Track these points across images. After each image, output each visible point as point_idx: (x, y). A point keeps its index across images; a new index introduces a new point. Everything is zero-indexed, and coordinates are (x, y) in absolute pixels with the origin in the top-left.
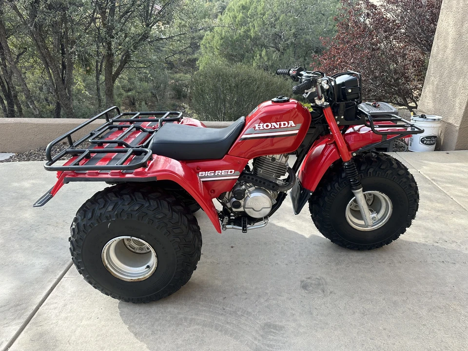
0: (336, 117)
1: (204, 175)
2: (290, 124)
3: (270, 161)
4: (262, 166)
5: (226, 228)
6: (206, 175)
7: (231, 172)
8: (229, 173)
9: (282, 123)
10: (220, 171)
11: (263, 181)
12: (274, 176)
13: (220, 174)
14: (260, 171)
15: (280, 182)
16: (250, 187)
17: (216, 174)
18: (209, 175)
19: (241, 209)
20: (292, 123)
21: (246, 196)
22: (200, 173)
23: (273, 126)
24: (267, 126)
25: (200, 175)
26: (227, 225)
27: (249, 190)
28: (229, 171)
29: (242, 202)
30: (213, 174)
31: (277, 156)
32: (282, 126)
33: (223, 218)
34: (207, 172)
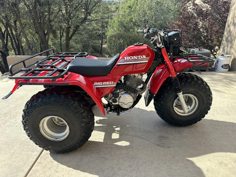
0: (168, 54)
1: (97, 84)
2: (143, 57)
3: (133, 77)
4: (129, 80)
5: (109, 114)
6: (98, 84)
7: (112, 83)
8: (110, 83)
9: (139, 56)
10: (106, 82)
11: (129, 88)
12: (135, 86)
13: (105, 84)
14: (128, 83)
15: (138, 89)
16: (122, 91)
17: (103, 84)
18: (99, 84)
19: (117, 103)
20: (144, 56)
21: (120, 96)
22: (95, 83)
23: (134, 58)
24: (131, 58)
25: (95, 84)
26: (109, 112)
27: (121, 93)
28: (111, 82)
29: (117, 99)
30: (102, 84)
31: (136, 75)
32: (139, 58)
33: (107, 108)
34: (98, 83)
